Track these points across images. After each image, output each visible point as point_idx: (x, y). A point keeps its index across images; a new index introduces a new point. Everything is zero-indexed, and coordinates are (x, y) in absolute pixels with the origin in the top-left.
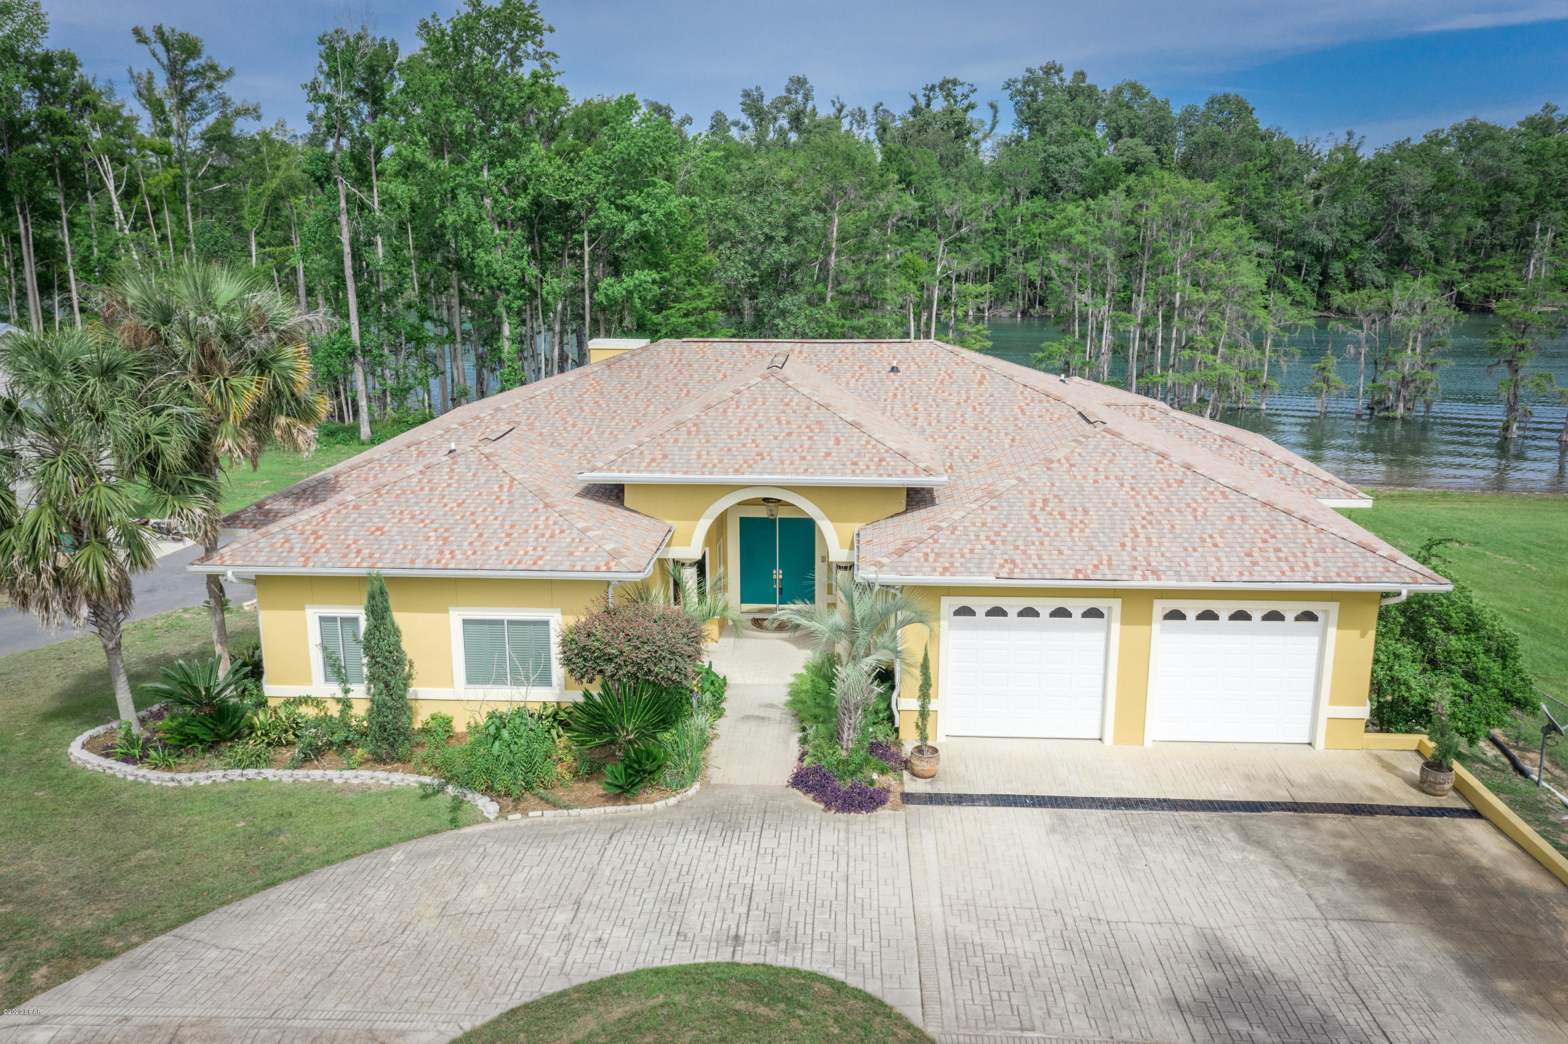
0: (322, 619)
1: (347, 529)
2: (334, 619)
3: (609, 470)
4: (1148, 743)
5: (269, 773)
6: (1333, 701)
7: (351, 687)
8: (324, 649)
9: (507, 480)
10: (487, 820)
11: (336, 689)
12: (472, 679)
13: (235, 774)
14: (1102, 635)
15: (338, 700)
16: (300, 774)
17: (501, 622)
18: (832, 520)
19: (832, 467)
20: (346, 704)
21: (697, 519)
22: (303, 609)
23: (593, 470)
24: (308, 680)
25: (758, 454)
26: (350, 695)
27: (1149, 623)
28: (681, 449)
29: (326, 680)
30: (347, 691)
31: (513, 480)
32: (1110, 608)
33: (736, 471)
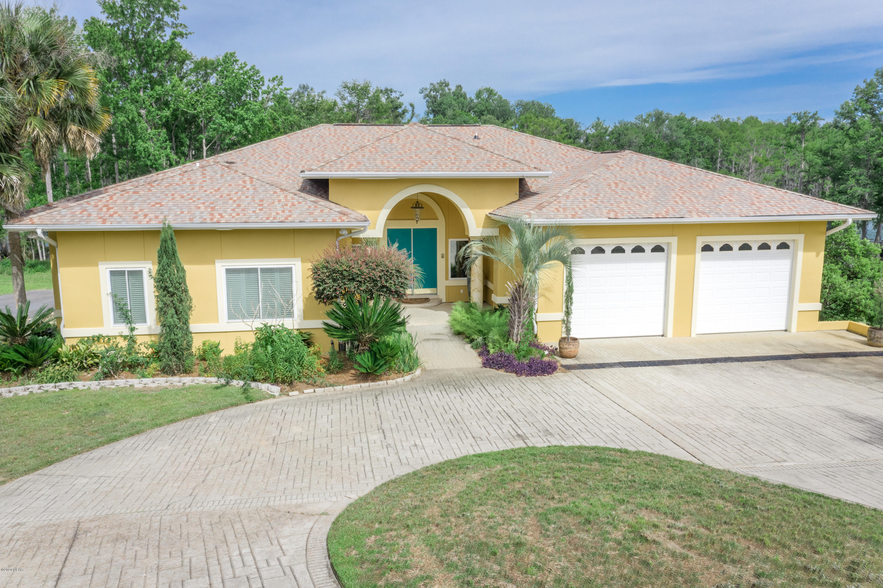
0: (113, 273)
1: (132, 204)
2: (122, 273)
3: (322, 170)
4: (693, 335)
5: (79, 384)
6: (802, 300)
7: (136, 326)
8: (114, 296)
9: (247, 179)
10: (274, 397)
11: (123, 329)
12: (231, 316)
13: (49, 387)
14: (663, 265)
15: (125, 337)
16: (107, 383)
17: (255, 270)
18: (471, 208)
19: (475, 167)
20: (132, 340)
21: (381, 208)
22: (97, 265)
23: (311, 170)
24: (100, 323)
25: (422, 162)
26: (135, 333)
27: (694, 253)
28: (368, 159)
29: (115, 322)
30: (132, 329)
31: (251, 178)
32: (668, 244)
33: (411, 170)
